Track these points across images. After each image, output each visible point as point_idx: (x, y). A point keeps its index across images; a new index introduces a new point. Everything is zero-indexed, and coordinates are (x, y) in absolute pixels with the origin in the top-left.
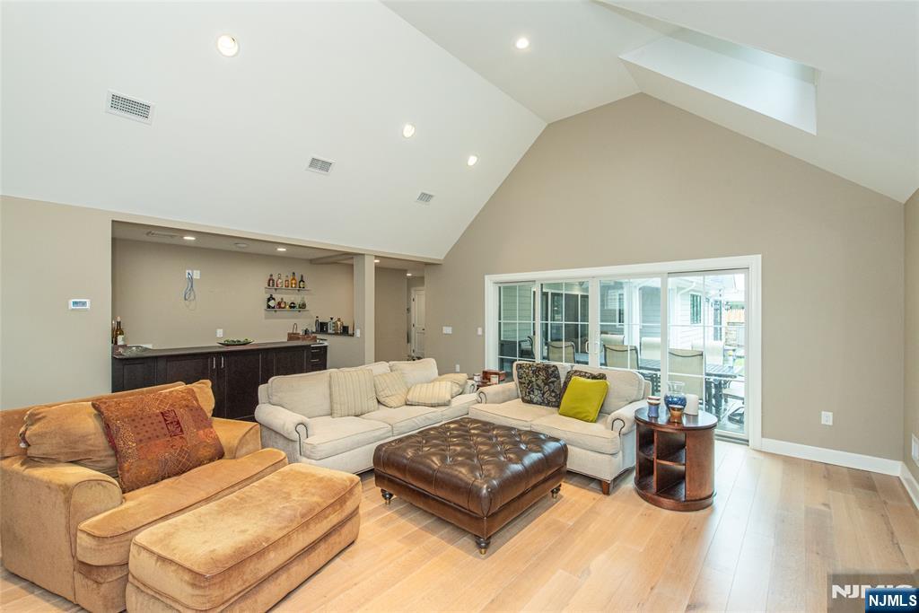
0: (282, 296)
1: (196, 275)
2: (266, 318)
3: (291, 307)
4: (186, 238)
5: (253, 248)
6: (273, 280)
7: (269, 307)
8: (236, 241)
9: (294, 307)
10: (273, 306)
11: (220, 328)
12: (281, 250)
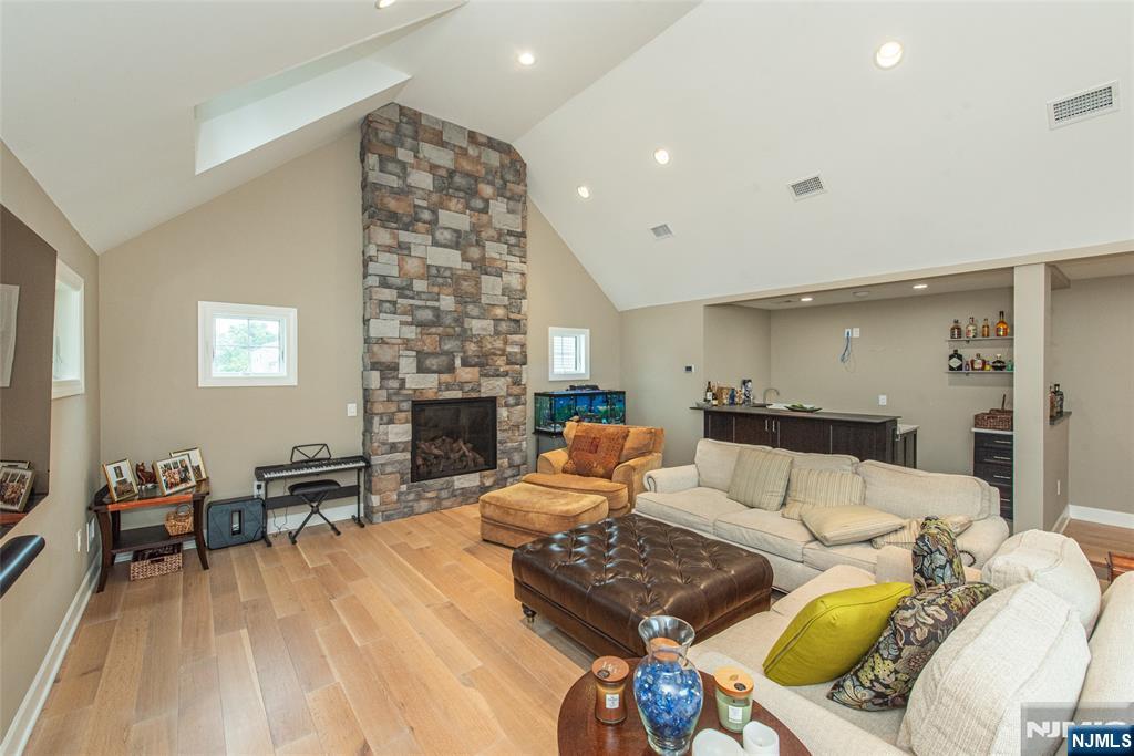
0: (978, 351)
1: (856, 333)
2: (950, 384)
3: (995, 368)
4: (803, 300)
5: (875, 295)
6: (959, 329)
7: (951, 368)
8: (854, 290)
9: (1001, 368)
10: (960, 366)
11: (883, 394)
12: (920, 287)
